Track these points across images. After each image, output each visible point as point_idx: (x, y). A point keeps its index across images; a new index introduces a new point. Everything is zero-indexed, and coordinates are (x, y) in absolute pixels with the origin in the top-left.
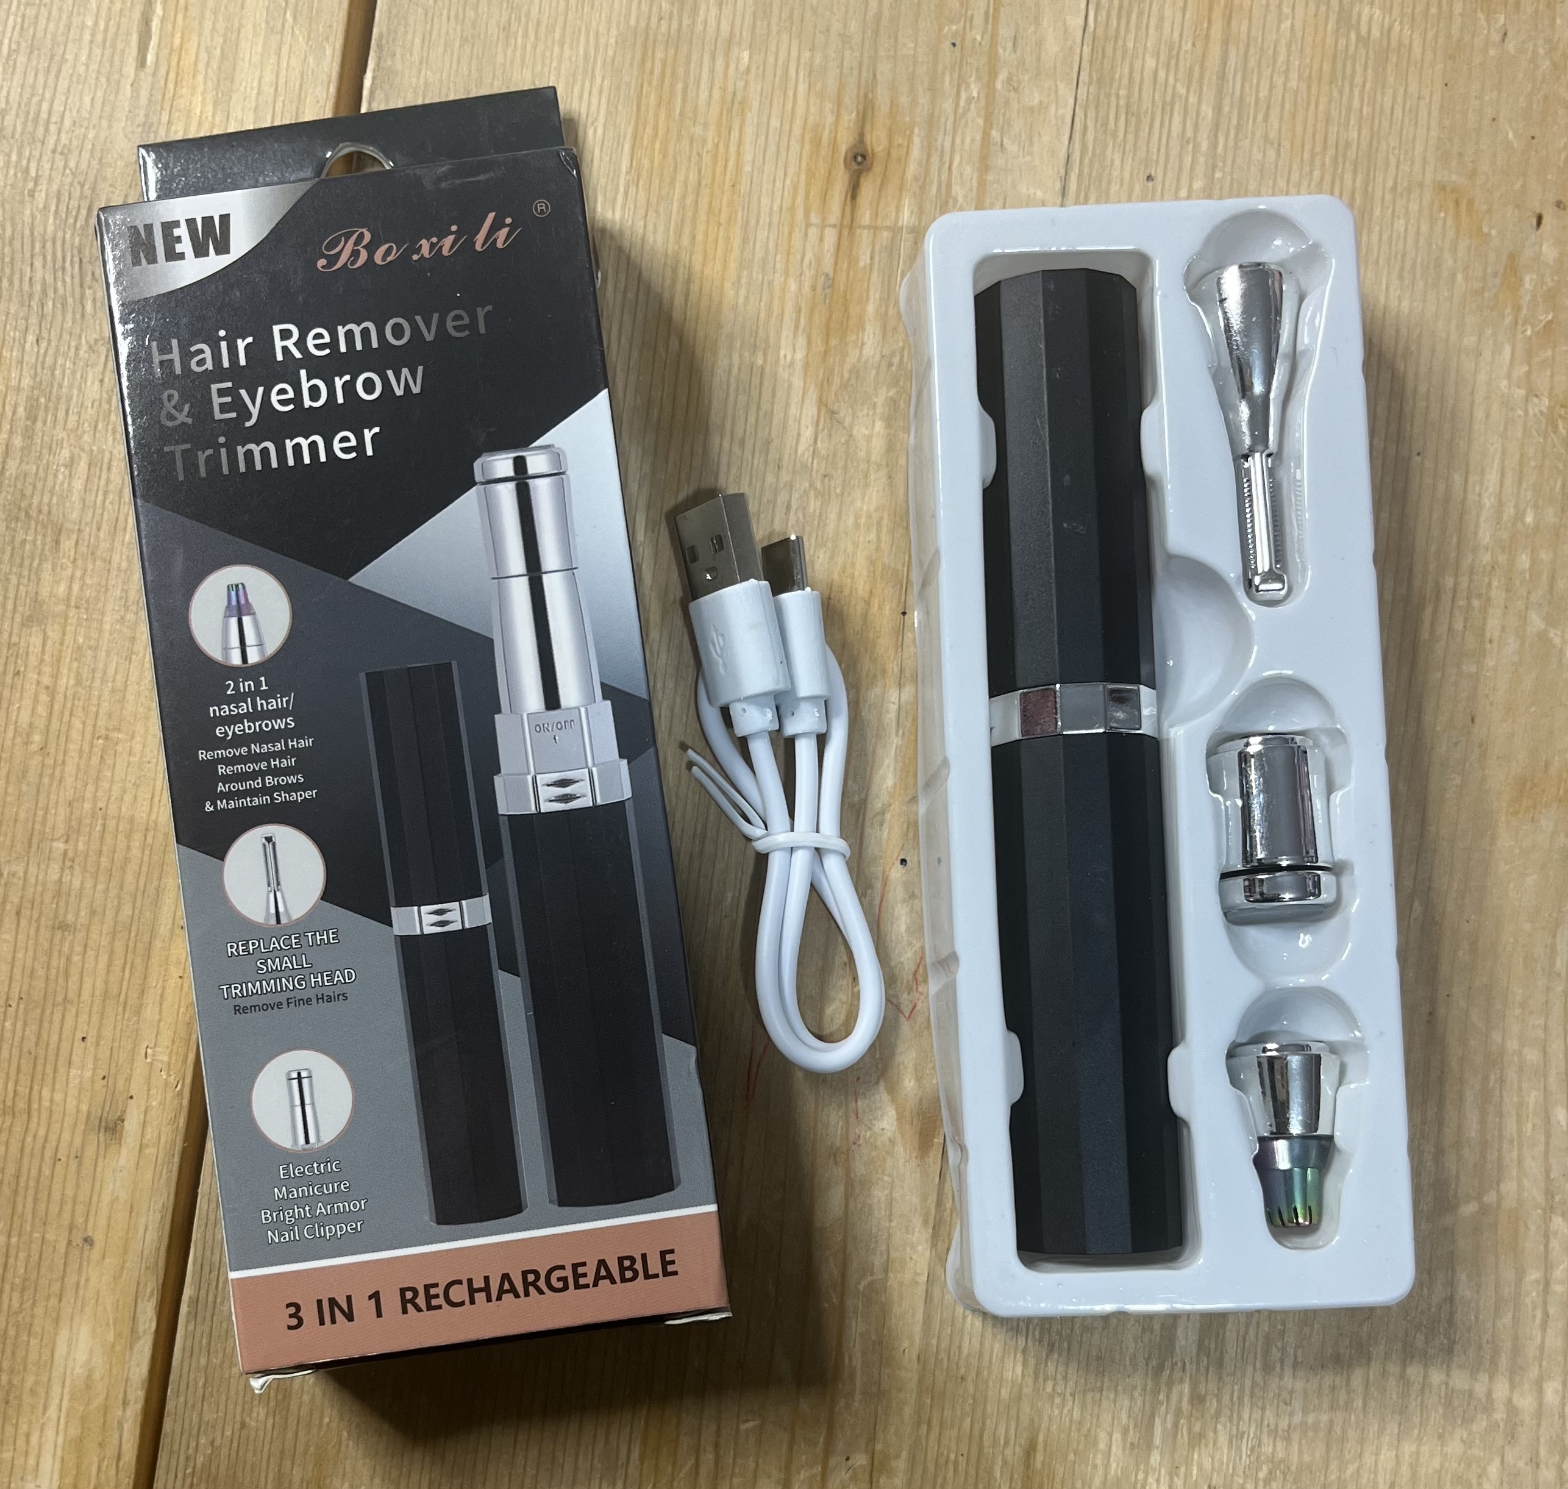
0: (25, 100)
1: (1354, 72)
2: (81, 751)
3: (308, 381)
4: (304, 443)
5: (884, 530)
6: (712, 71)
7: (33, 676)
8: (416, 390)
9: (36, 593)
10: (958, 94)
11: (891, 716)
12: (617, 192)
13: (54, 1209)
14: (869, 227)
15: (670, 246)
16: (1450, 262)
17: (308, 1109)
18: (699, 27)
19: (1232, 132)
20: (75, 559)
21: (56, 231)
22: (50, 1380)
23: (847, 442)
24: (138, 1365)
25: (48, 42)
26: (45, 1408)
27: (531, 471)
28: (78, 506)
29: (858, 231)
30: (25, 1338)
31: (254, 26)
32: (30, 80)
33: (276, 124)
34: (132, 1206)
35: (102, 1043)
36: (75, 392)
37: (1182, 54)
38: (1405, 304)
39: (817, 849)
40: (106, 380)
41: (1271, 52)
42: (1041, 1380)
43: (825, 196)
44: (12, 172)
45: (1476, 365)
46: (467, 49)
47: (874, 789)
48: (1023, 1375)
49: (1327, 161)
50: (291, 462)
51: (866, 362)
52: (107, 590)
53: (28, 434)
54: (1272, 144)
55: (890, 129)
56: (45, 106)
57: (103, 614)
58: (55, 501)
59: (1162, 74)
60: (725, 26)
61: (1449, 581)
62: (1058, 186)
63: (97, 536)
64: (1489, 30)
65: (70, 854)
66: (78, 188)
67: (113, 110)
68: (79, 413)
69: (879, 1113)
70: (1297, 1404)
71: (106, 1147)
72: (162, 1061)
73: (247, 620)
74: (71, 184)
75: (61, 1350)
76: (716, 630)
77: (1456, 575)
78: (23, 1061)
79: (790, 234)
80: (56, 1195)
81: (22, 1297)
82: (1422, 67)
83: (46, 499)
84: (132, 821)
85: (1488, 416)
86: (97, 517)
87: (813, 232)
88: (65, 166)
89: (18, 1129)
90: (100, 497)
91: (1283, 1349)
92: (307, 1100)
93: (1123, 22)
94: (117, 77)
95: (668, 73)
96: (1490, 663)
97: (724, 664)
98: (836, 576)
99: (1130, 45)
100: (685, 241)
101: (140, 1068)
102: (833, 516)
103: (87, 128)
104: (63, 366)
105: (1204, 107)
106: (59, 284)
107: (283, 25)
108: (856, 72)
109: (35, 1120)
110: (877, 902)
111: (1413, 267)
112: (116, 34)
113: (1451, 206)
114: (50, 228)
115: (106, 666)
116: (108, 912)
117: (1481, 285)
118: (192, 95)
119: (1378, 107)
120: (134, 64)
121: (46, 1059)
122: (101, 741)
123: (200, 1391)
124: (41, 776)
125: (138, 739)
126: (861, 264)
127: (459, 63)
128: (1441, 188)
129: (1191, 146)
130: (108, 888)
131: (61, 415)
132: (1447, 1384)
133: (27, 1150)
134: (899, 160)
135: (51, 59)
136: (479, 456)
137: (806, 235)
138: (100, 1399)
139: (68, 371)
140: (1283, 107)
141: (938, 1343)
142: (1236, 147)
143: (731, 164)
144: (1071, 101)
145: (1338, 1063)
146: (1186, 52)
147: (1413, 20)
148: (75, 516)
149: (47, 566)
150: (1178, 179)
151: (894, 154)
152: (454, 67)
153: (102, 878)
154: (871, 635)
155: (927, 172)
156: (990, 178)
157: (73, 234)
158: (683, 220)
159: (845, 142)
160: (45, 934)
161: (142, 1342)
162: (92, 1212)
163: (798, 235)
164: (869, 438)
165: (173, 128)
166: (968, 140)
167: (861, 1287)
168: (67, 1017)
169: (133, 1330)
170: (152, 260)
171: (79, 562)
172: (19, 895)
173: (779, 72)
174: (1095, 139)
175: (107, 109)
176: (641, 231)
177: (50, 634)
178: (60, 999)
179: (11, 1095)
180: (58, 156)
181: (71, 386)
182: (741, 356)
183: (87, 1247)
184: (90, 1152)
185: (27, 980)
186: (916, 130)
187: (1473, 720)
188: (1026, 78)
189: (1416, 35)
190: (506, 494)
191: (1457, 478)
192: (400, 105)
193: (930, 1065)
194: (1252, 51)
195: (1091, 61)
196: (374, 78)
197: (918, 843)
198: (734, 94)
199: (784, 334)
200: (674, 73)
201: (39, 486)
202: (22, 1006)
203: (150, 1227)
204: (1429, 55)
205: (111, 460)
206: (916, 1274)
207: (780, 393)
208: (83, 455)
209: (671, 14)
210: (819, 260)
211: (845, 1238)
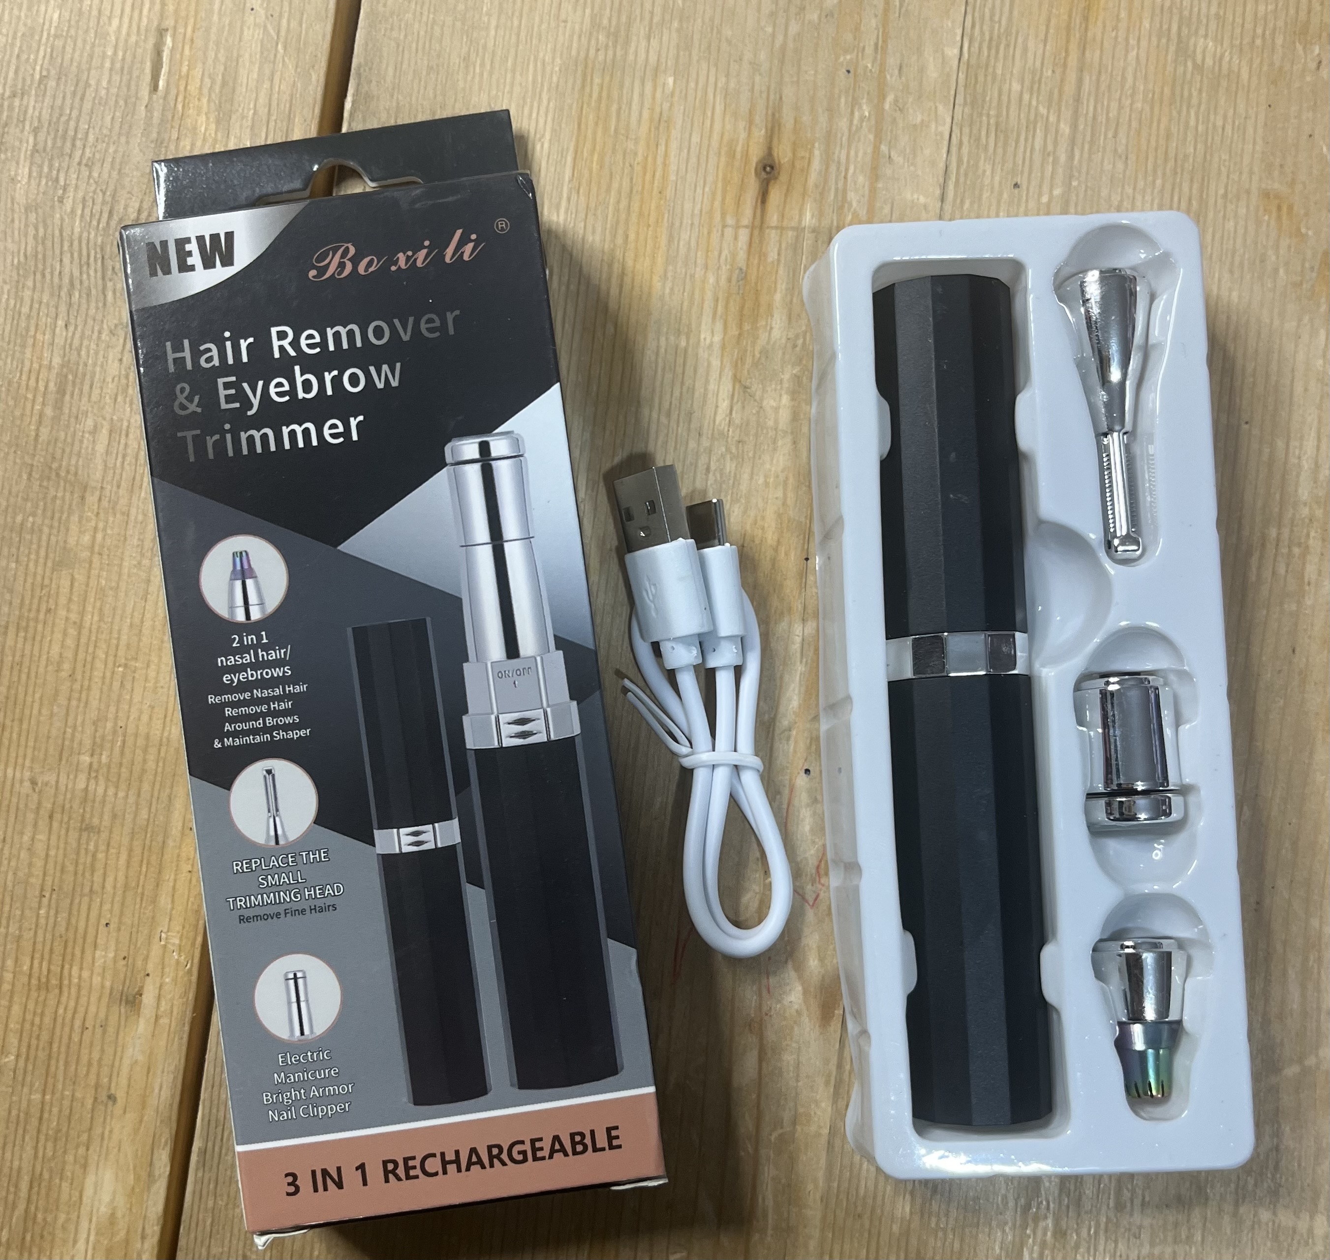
0: (54, 120)
1: (1190, 95)
2: (104, 677)
3: (302, 375)
4: (299, 429)
5: (790, 487)
6: (642, 95)
7: (62, 613)
8: (395, 383)
9: (65, 542)
10: (852, 113)
11: (796, 646)
12: (561, 199)
13: (83, 1070)
14: (776, 228)
15: (606, 246)
16: (1273, 258)
17: (303, 1005)
18: (631, 57)
19: (1087, 147)
20: (98, 513)
21: (81, 233)
22: (78, 1217)
23: (758, 412)
24: (155, 1205)
25: (74, 69)
26: (75, 1242)
27: (494, 453)
28: (100, 467)
29: (767, 231)
30: (57, 1181)
31: (251, 56)
32: (59, 102)
33: (269, 142)
34: (149, 1068)
35: (123, 928)
36: (98, 369)
37: (1043, 80)
38: (1235, 294)
39: (736, 766)
40: (124, 359)
41: (1119, 79)
42: (926, 1216)
43: (738, 203)
44: (44, 181)
45: (1296, 346)
46: (433, 76)
47: (782, 709)
48: (911, 1213)
49: (1168, 171)
50: (287, 446)
51: (775, 343)
52: (125, 539)
53: (58, 406)
54: (1120, 157)
55: (794, 143)
56: (72, 124)
57: (122, 559)
58: (80, 463)
59: (1026, 97)
60: (653, 58)
61: (1273, 532)
62: (938, 192)
63: (116, 493)
64: (1306, 58)
65: (95, 766)
66: (101, 194)
67: (130, 127)
68: (102, 388)
69: (788, 988)
70: (1145, 1236)
71: (127, 1018)
72: (174, 944)
73: (249, 583)
74: (95, 192)
75: (89, 1191)
76: (649, 580)
77: (1279, 527)
78: (56, 944)
79: (709, 233)
80: (84, 1059)
81: (55, 1146)
82: (1248, 92)
83: (73, 462)
84: (147, 737)
85: (1306, 390)
86: (117, 477)
87: (729, 232)
88: (90, 177)
89: (52, 1002)
90: (120, 459)
91: (1133, 1192)
92: (302, 998)
93: (993, 52)
94: (133, 99)
95: (604, 94)
96: (1309, 602)
97: (656, 609)
98: (748, 528)
99: (999, 72)
100: (620, 241)
101: (156, 951)
102: (746, 476)
103: (108, 144)
104: (88, 348)
105: (1062, 125)
106: (85, 276)
107: (275, 55)
108: (764, 95)
109: (65, 994)
110: (785, 806)
111: (1241, 264)
112: (133, 62)
113: (1274, 210)
114: (77, 230)
115: (124, 605)
116: (127, 816)
117: (1299, 278)
118: (198, 115)
119: (1210, 125)
120: (148, 89)
121: (75, 942)
122: (121, 669)
123: (208, 1229)
124: (69, 700)
125: (153, 667)
126: (770, 260)
127: (425, 88)
128: (1266, 195)
129: (1051, 159)
130: (127, 796)
131: (86, 388)
132: (1274, 1222)
133: (60, 1020)
134: (802, 170)
135: (77, 85)
136: (450, 441)
137: (723, 235)
138: (122, 1234)
139: (92, 352)
140: (1130, 126)
141: (839, 1187)
142: (1090, 159)
143: (659, 174)
144: (949, 120)
145: (1185, 957)
146: (1047, 78)
147: (1241, 50)
148: (98, 475)
149: (75, 518)
150: (1040, 187)
151: (798, 165)
152: (422, 91)
153: (123, 786)
154: (779, 578)
155: (826, 181)
156: (880, 185)
157: (96, 235)
158: (617, 222)
159: (756, 154)
160: (73, 835)
161: (158, 1184)
162: (115, 1074)
163: (715, 236)
164: (776, 409)
165: (182, 144)
166: (860, 154)
167: (773, 1138)
168: (93, 906)
169: (150, 1175)
170: (167, 271)
171: (102, 515)
172: (52, 800)
173: (699, 93)
174: (969, 153)
175: (126, 127)
176: (581, 232)
177: (77, 576)
178: (87, 890)
179: (45, 972)
180: (83, 168)
181: (95, 364)
182: (667, 339)
183: (110, 1103)
184: (113, 1020)
185: (58, 874)
186: (817, 145)
187: (1294, 651)
188: (910, 100)
189: (1244, 63)
190: (473, 475)
191: (1280, 444)
192: (376, 126)
193: (831, 947)
194: (1103, 78)
195: (966, 86)
196: (353, 102)
197: (820, 756)
198: (661, 114)
199: (704, 318)
200: (609, 96)
201: (68, 450)
202: (54, 896)
203: (165, 1087)
204: (1255, 79)
205: (128, 427)
206: (820, 1127)
207: (701, 371)
208: (104, 423)
209: (607, 46)
210: (734, 255)
211: (759, 1096)
